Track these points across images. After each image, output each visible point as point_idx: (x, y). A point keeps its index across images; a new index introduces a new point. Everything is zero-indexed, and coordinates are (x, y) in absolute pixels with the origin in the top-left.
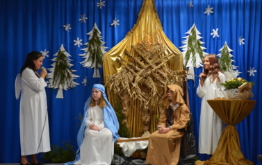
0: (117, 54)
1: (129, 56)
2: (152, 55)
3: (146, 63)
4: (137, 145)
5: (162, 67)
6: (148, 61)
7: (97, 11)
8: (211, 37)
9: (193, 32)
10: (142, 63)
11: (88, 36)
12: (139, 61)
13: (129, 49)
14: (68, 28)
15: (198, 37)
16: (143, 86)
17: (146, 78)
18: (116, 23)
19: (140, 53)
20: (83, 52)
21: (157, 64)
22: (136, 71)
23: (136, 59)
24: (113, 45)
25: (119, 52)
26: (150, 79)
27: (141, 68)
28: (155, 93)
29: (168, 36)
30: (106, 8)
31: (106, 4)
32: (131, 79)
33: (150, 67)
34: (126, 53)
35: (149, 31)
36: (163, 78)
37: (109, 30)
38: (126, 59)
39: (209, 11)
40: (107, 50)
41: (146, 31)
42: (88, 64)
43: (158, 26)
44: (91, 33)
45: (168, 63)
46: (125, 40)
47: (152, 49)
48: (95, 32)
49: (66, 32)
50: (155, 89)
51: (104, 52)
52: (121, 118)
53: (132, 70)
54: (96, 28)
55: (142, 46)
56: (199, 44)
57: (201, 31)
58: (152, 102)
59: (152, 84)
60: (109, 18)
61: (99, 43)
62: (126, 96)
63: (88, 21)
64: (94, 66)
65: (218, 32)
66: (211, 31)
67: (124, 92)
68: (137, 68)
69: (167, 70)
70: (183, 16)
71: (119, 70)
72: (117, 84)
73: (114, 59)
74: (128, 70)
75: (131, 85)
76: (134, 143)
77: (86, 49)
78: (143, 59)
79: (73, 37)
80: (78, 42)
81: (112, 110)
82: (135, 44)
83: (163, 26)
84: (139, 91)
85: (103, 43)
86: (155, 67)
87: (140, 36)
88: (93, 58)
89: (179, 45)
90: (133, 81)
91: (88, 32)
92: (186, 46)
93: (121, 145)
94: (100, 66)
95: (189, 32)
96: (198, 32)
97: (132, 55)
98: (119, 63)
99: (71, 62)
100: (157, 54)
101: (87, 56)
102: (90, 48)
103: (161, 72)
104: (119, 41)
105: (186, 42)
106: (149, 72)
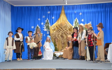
0: (54, 27)
1: (57, 27)
2: (64, 27)
3: (62, 29)
4: (60, 53)
5: (67, 31)
6: (63, 29)
7: (48, 15)
8: (81, 21)
9: (76, 20)
10: (61, 29)
11: (45, 22)
12: (60, 29)
13: (57, 25)
14: (39, 19)
15: (78, 22)
16: (62, 36)
17: (62, 34)
18: (53, 18)
19: (61, 26)
20: (44, 26)
21: (66, 30)
22: (60, 32)
23: (60, 28)
24: (53, 24)
25: (55, 26)
26: (64, 34)
27: (61, 31)
28: (65, 38)
29: (69, 21)
30: (50, 14)
31: (50, 12)
32: (58, 34)
33: (64, 31)
34: (56, 27)
35: (63, 20)
36: (68, 34)
37: (51, 20)
38: (57, 28)
39: (81, 14)
40: (51, 26)
41: (62, 20)
42: (45, 30)
43: (66, 18)
44: (46, 21)
45: (69, 29)
46: (56, 23)
47: (64, 25)
48: (47, 20)
49: (39, 21)
50: (65, 37)
51: (50, 26)
52: (55, 45)
53: (58, 31)
54: (48, 19)
55: (61, 24)
56: (78, 24)
57: (78, 20)
58: (65, 41)
59: (64, 36)
60: (51, 16)
61: (48, 24)
62: (57, 39)
63: (45, 17)
64: (47, 30)
65: (84, 20)
66: (81, 20)
67: (56, 38)
68: (60, 31)
69: (69, 31)
70: (73, 15)
71: (55, 31)
72: (54, 36)
73: (53, 28)
74: (57, 32)
75: (58, 36)
76: (59, 53)
77: (45, 26)
78: (61, 28)
79: (41, 22)
80: (42, 24)
81: (52, 44)
82: (59, 24)
83: (67, 18)
84: (61, 38)
85: (50, 24)
86: (65, 31)
87: (60, 21)
88: (47, 28)
89: (72, 24)
90: (59, 35)
91: (45, 20)
92: (74, 24)
93: (56, 53)
94: (49, 30)
95: (75, 20)
96: (77, 20)
97: (58, 27)
98: (54, 29)
99: (41, 30)
100: (66, 27)
101: (45, 27)
102: (46, 25)
103: (67, 32)
104: (54, 23)
105: (74, 23)
106: (63, 32)
